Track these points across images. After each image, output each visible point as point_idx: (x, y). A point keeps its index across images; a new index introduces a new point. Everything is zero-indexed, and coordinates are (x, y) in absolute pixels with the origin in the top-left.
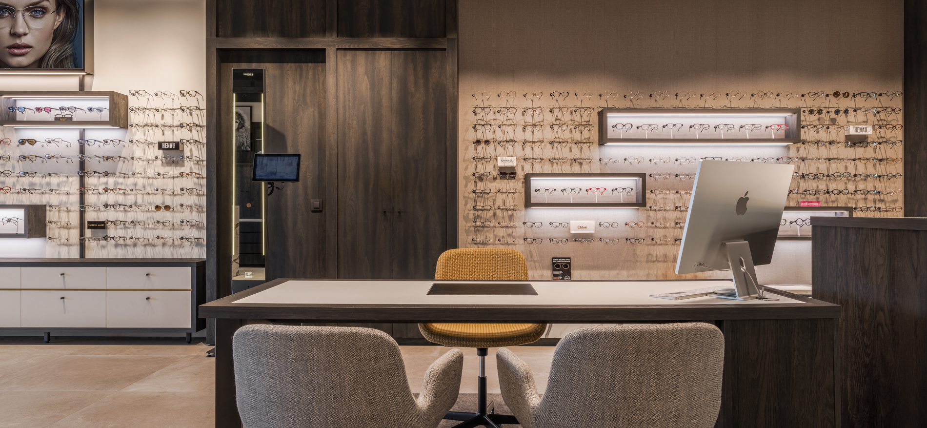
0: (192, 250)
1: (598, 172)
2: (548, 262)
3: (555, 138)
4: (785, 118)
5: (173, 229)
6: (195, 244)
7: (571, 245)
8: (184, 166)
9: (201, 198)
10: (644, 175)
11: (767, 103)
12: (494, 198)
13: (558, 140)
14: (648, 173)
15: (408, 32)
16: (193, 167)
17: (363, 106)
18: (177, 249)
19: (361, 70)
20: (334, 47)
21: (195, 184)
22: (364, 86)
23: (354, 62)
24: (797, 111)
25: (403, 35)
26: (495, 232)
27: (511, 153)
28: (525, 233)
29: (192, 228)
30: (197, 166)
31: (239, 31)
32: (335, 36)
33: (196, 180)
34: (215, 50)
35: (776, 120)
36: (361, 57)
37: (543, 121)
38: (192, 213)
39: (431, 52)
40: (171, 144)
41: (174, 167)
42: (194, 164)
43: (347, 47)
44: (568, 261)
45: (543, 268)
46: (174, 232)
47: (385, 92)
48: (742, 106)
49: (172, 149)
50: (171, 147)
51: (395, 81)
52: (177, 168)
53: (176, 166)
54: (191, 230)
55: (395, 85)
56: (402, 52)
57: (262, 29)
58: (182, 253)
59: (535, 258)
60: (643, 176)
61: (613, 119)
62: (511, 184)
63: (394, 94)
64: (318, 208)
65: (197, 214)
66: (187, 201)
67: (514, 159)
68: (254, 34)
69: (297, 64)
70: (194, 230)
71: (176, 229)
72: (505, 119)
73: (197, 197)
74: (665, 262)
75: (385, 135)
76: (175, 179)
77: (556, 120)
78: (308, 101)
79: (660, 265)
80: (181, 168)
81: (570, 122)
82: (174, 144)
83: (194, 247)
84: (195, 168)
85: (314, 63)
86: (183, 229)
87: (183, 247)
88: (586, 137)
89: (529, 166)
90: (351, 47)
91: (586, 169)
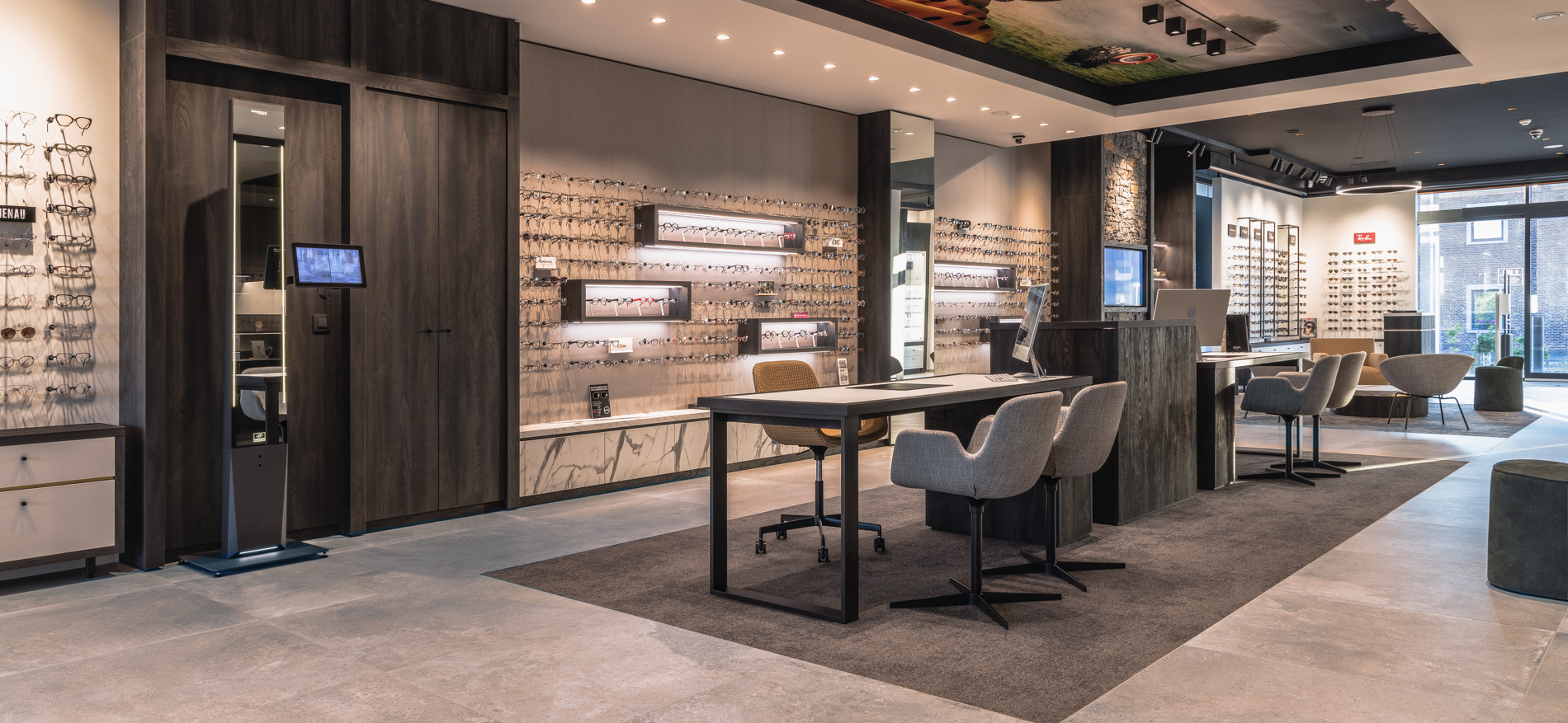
0: (48, 410)
1: (634, 279)
2: (584, 391)
3: (593, 235)
4: (785, 226)
5: (7, 373)
6: (56, 399)
7: (609, 369)
8: (31, 253)
9: (70, 313)
10: (690, 283)
11: (772, 210)
12: (528, 310)
13: (595, 238)
14: (693, 280)
15: (461, 80)
16: (52, 255)
17: (400, 177)
18: (15, 412)
19: (398, 122)
20: (363, 84)
21: (56, 287)
22: (402, 147)
23: (388, 110)
24: (801, 221)
25: (453, 82)
26: (529, 356)
27: (547, 252)
28: (561, 356)
29: (49, 369)
30: (61, 255)
31: (205, 32)
32: (363, 68)
33: (58, 281)
34: (164, 56)
35: (774, 228)
36: (398, 103)
37: (580, 213)
38: (48, 342)
39: (488, 112)
40: (17, 210)
41: (9, 255)
42: (54, 250)
43: (381, 87)
44: (605, 388)
45: (579, 400)
46: (9, 378)
47: (430, 159)
48: (753, 211)
49: (19, 220)
50: (16, 216)
51: (443, 145)
52: (14, 256)
53: (12, 253)
54: (46, 375)
55: (443, 151)
56: (452, 106)
57: (246, 36)
58: (26, 418)
59: (572, 387)
60: (687, 285)
61: (664, 217)
62: (547, 292)
63: (442, 165)
64: (325, 328)
65: (60, 343)
66: (39, 319)
67: (554, 260)
68: (232, 41)
69: (291, 99)
70: (54, 373)
71: (14, 374)
72: (540, 207)
73: (60, 313)
74: (692, 382)
75: (430, 221)
76: (10, 278)
77: (594, 212)
78: (309, 159)
79: (688, 386)
80: (23, 257)
81: (607, 217)
82: (23, 212)
83: (54, 405)
84: (56, 258)
85: (318, 101)
86: (29, 373)
87: (30, 405)
88: (623, 236)
89: (566, 270)
90: (387, 89)
91: (623, 274)
